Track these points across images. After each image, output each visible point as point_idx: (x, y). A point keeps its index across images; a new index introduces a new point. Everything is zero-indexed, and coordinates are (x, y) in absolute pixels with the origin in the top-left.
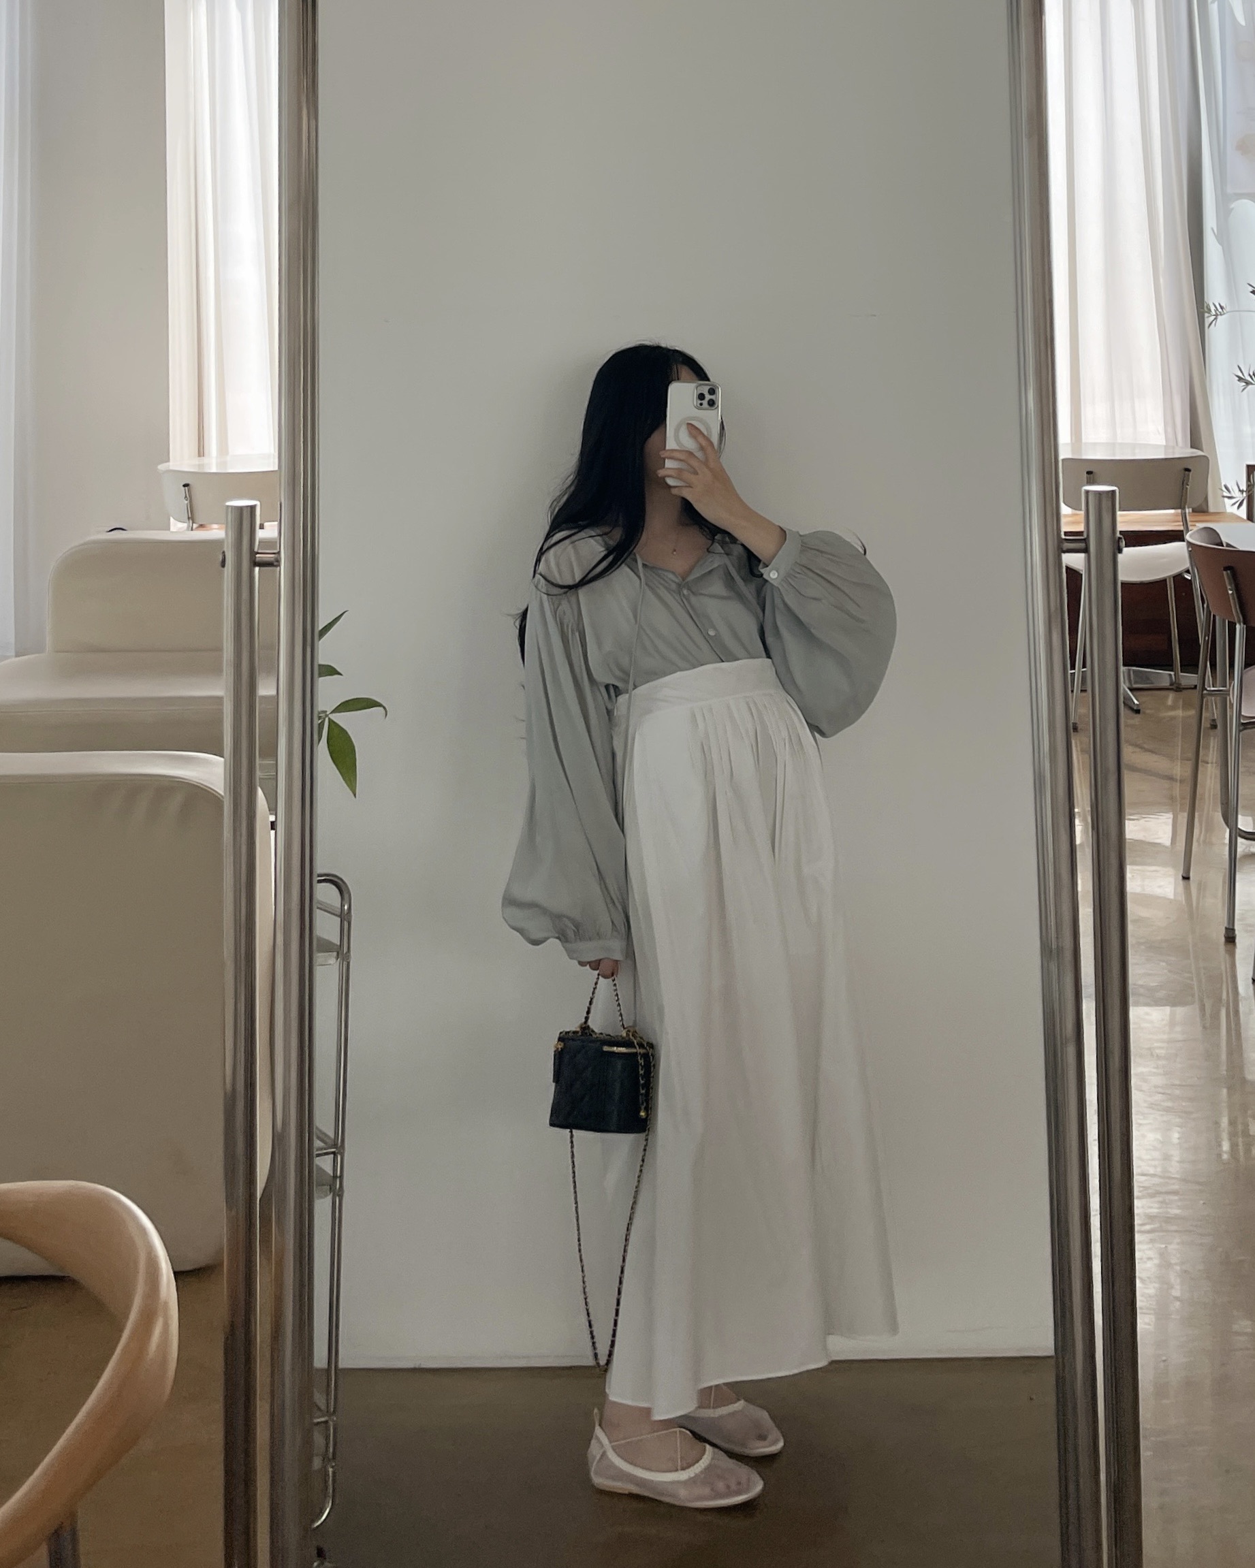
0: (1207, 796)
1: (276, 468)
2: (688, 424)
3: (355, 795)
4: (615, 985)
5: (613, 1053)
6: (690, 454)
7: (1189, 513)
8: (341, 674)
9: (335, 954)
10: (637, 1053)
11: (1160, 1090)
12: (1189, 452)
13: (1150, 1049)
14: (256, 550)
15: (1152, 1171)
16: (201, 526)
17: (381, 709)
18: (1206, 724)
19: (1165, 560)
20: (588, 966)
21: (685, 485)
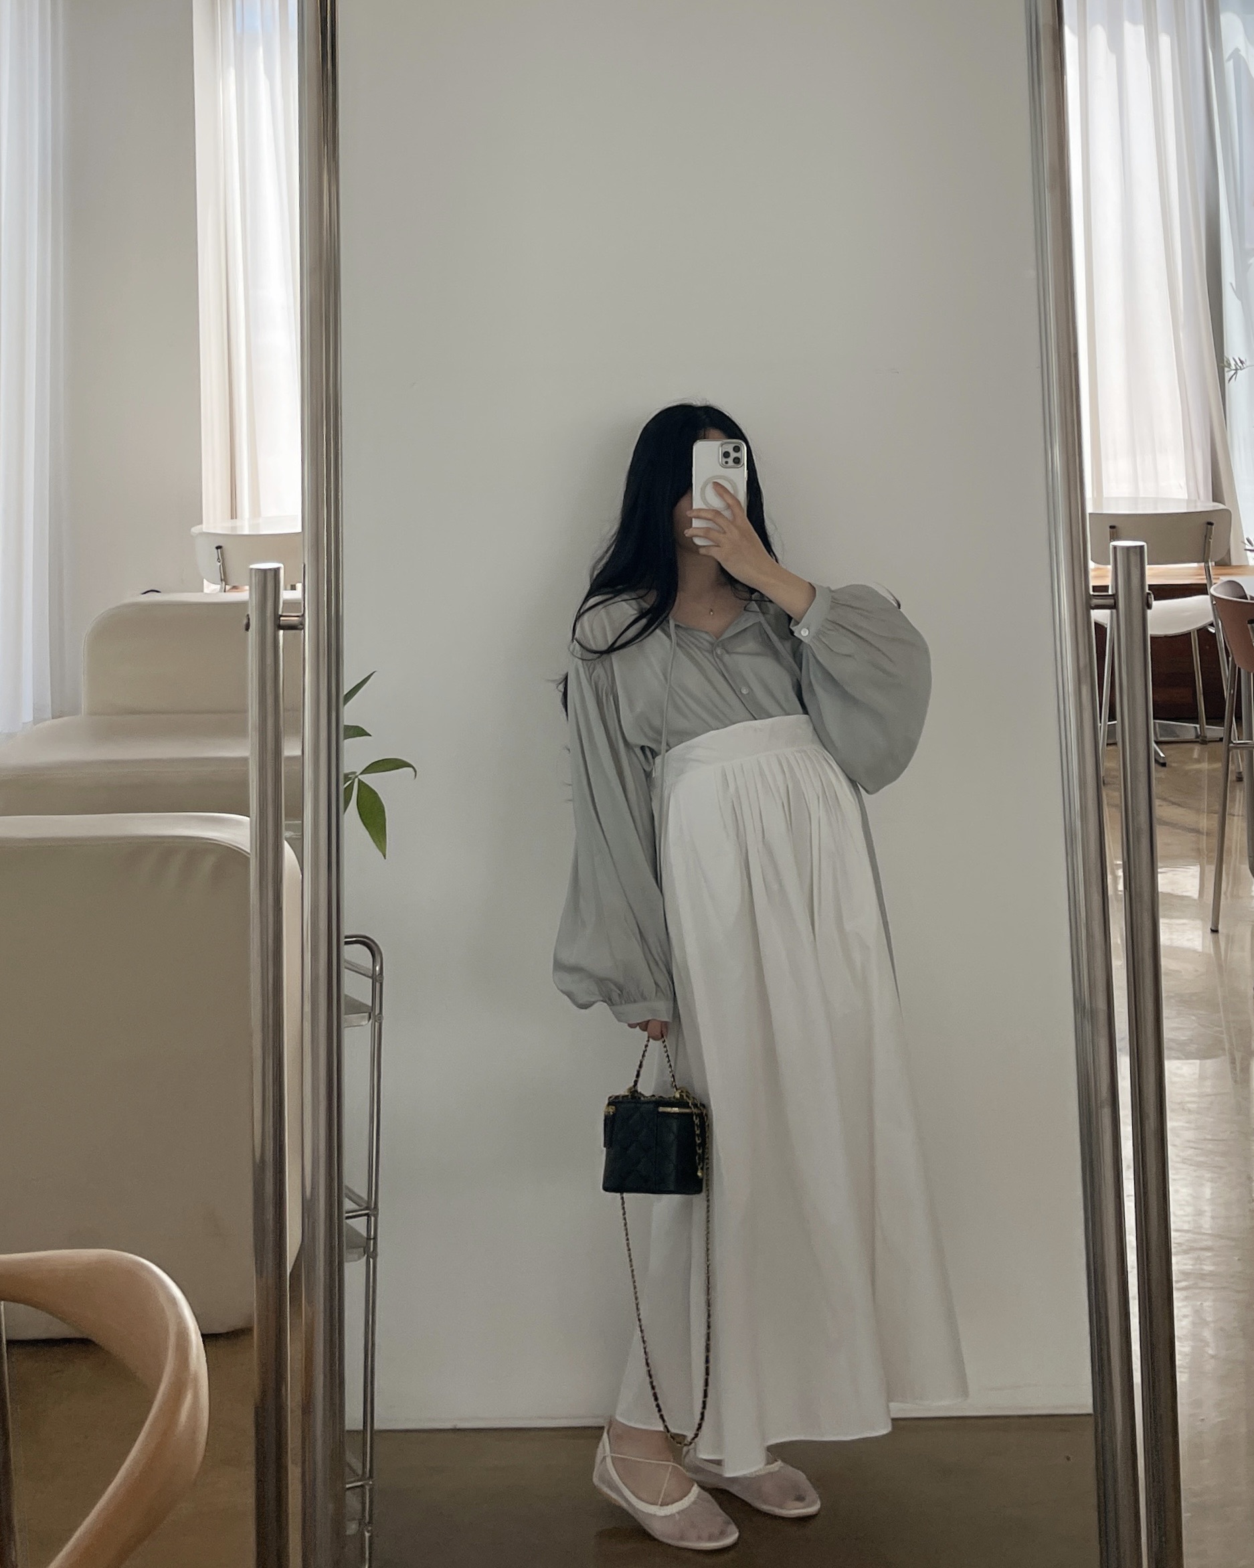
0: (1233, 848)
1: (299, 530)
2: (715, 483)
3: (385, 856)
4: (665, 1046)
5: (669, 1113)
6: (717, 513)
7: (1212, 566)
8: (370, 736)
9: (367, 1014)
10: (692, 1113)
11: (1192, 1144)
12: (1209, 505)
13: (1182, 1103)
14: (280, 613)
15: (1186, 1227)
16: (235, 588)
17: (411, 769)
18: (1232, 777)
19: (1189, 614)
20: (638, 1028)
21: (714, 544)
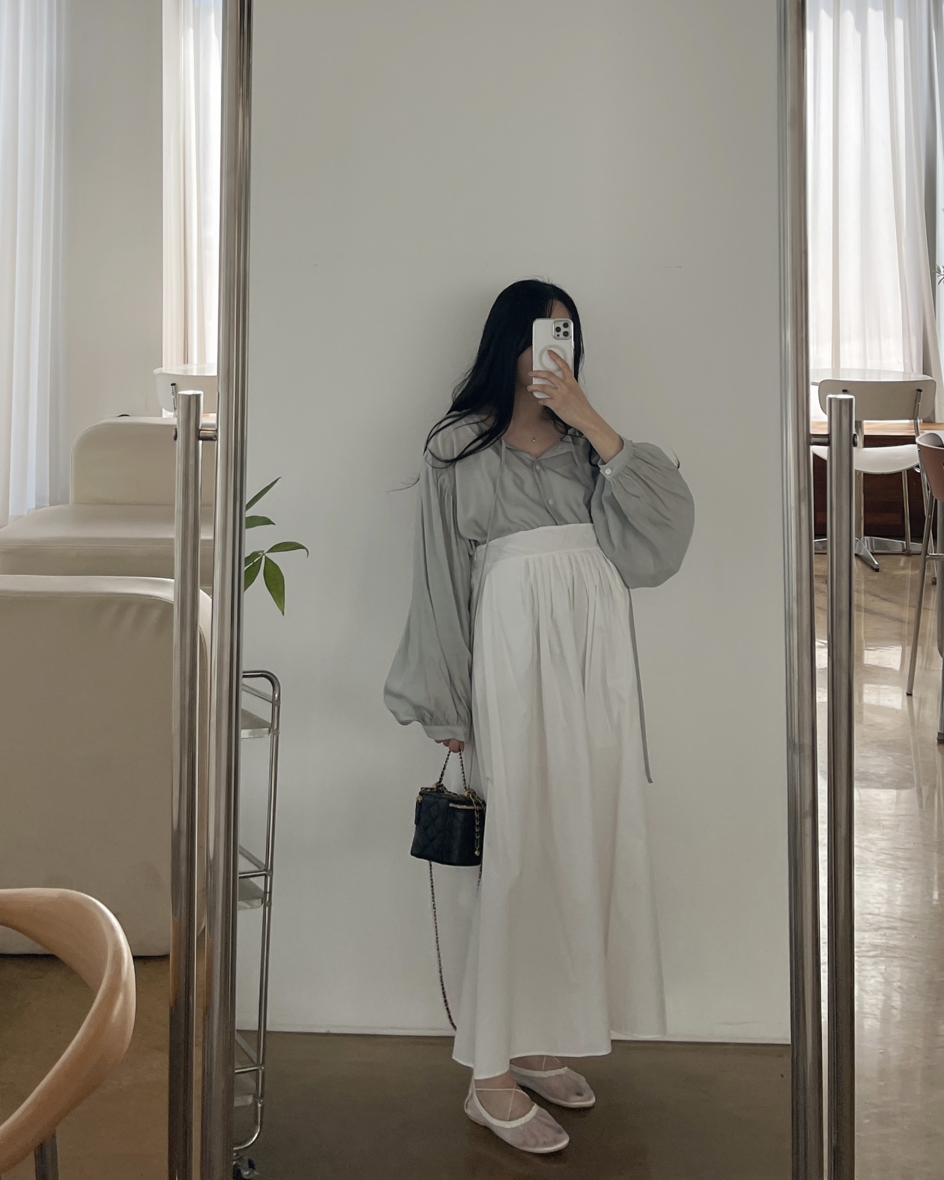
2: (548, 351)
3: (283, 614)
4: (461, 758)
5: (457, 808)
6: (551, 373)
7: (920, 423)
8: (274, 524)
9: (265, 730)
10: (475, 809)
11: (884, 851)
12: (921, 377)
13: (878, 820)
14: (200, 428)
17: (305, 550)
18: (928, 580)
19: (901, 458)
20: (442, 743)
21: (549, 397)
